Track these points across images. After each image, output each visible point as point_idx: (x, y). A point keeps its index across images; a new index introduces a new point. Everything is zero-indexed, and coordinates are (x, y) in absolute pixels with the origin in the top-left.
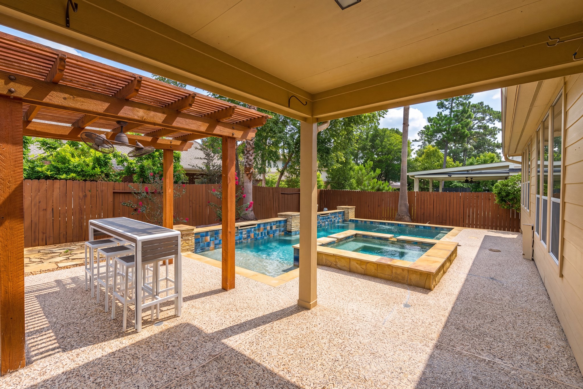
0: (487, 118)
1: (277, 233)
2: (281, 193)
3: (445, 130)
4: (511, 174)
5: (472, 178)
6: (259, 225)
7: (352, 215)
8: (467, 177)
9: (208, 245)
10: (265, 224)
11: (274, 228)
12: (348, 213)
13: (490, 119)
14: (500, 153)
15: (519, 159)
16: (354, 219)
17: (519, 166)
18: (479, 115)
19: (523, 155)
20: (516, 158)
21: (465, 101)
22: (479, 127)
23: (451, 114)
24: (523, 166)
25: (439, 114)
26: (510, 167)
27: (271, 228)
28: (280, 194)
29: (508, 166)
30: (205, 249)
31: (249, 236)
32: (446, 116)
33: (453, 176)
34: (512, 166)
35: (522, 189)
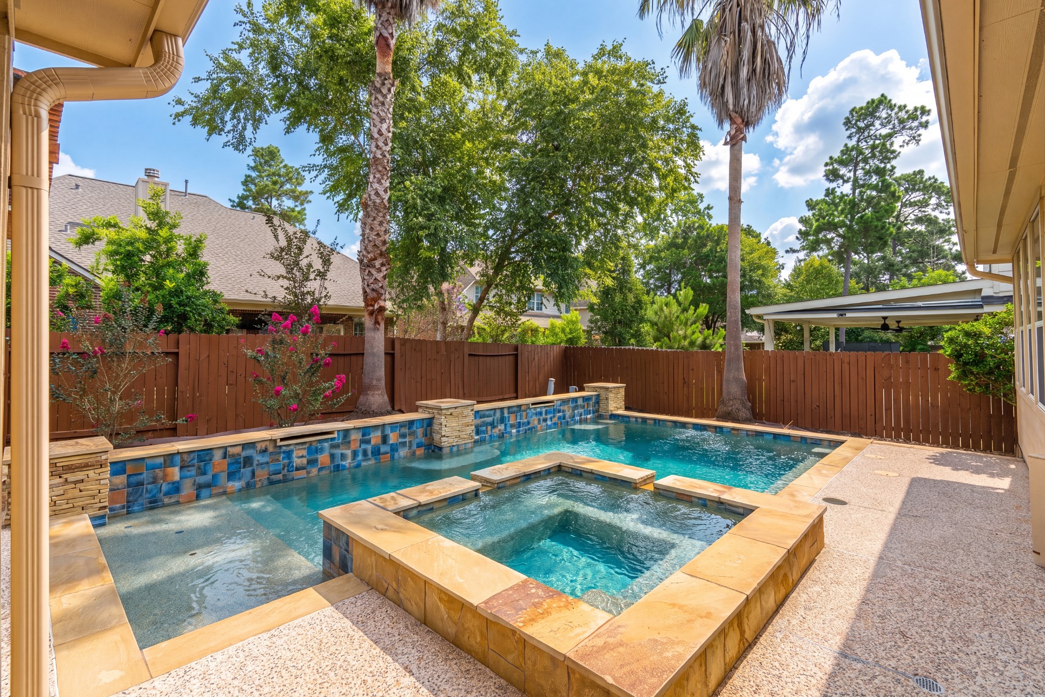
0: (934, 201)
1: (403, 452)
2: (470, 355)
3: (843, 224)
4: (987, 309)
5: (898, 322)
6: (346, 432)
7: (616, 404)
8: (885, 318)
9: (176, 488)
10: (365, 431)
11: (393, 438)
12: (607, 399)
13: (939, 205)
14: (964, 273)
15: (1005, 269)
16: (621, 412)
17: (1006, 289)
18: (917, 196)
19: (1015, 260)
20: (997, 268)
21: (882, 165)
22: (919, 220)
23: (854, 193)
24: (1017, 288)
25: (829, 192)
26: (983, 294)
27: (385, 439)
28: (466, 356)
29: (980, 290)
30: (161, 500)
31: (312, 462)
32: (843, 196)
33: (849, 315)
34: (989, 288)
35: (1017, 345)
